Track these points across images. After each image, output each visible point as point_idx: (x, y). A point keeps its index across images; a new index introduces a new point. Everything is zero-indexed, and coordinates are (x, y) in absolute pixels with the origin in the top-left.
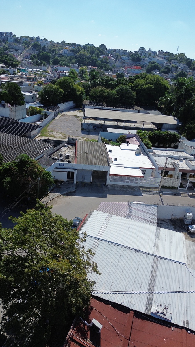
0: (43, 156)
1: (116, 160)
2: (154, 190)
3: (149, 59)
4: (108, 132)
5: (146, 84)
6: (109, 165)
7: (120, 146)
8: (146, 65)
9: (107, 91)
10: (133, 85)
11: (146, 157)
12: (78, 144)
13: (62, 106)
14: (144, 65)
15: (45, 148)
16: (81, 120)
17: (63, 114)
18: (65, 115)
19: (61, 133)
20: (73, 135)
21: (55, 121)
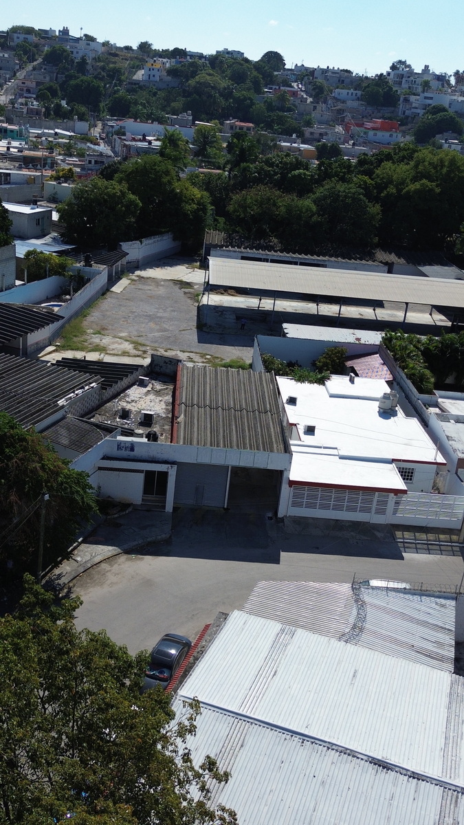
0: (64, 418)
1: (310, 430)
2: (442, 537)
3: (426, 98)
4: (284, 335)
5: (414, 179)
6: (287, 449)
7: (324, 384)
8: (413, 119)
9: (285, 201)
10: (369, 181)
12: (183, 378)
13: (134, 250)
14: (407, 117)
15: (72, 390)
16: (198, 295)
17: (137, 276)
18: (142, 277)
19: (129, 339)
20: (169, 347)
21: (109, 300)
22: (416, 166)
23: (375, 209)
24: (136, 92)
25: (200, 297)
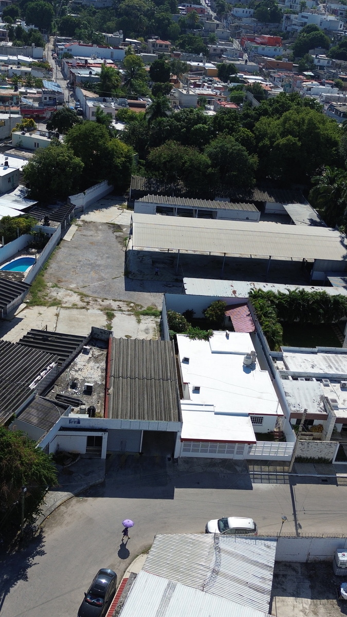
0: (34, 398)
1: (197, 390)
2: (278, 468)
3: (303, 17)
4: (183, 290)
5: (283, 135)
6: (180, 419)
7: (209, 341)
8: (293, 34)
11: (266, 374)
14: (288, 32)
15: (37, 373)
16: (126, 239)
17: (83, 221)
18: (86, 222)
19: (77, 290)
20: (105, 296)
21: (63, 249)
22: (285, 122)
23: (253, 160)
24: (80, 11)
25: (127, 241)
